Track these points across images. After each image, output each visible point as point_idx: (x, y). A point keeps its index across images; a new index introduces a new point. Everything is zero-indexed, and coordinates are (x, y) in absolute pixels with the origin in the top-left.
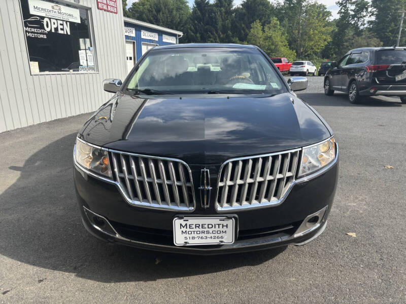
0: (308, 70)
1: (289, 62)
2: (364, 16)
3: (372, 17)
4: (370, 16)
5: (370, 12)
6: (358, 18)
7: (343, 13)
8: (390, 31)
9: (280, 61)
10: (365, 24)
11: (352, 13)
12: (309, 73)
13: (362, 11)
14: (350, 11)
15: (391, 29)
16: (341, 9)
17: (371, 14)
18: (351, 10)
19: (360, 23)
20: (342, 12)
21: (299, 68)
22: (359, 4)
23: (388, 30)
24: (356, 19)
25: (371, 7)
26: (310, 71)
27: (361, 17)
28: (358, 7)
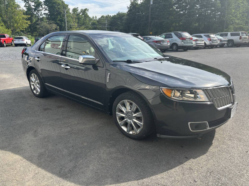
0: (27, 42)
1: (10, 37)
2: (41, 10)
3: (46, 11)
4: (45, 10)
5: (44, 8)
6: (38, 11)
7: (28, 7)
8: (59, 20)
9: (4, 37)
10: (42, 15)
11: (33, 7)
12: (28, 44)
13: (39, 7)
14: (31, 6)
15: (59, 19)
16: (26, 4)
17: (45, 9)
18: (33, 5)
19: (39, 14)
20: (26, 6)
21: (21, 41)
22: (36, 2)
23: (57, 20)
24: (36, 11)
25: (44, 5)
26: (28, 43)
27: (39, 10)
28: (36, 4)
